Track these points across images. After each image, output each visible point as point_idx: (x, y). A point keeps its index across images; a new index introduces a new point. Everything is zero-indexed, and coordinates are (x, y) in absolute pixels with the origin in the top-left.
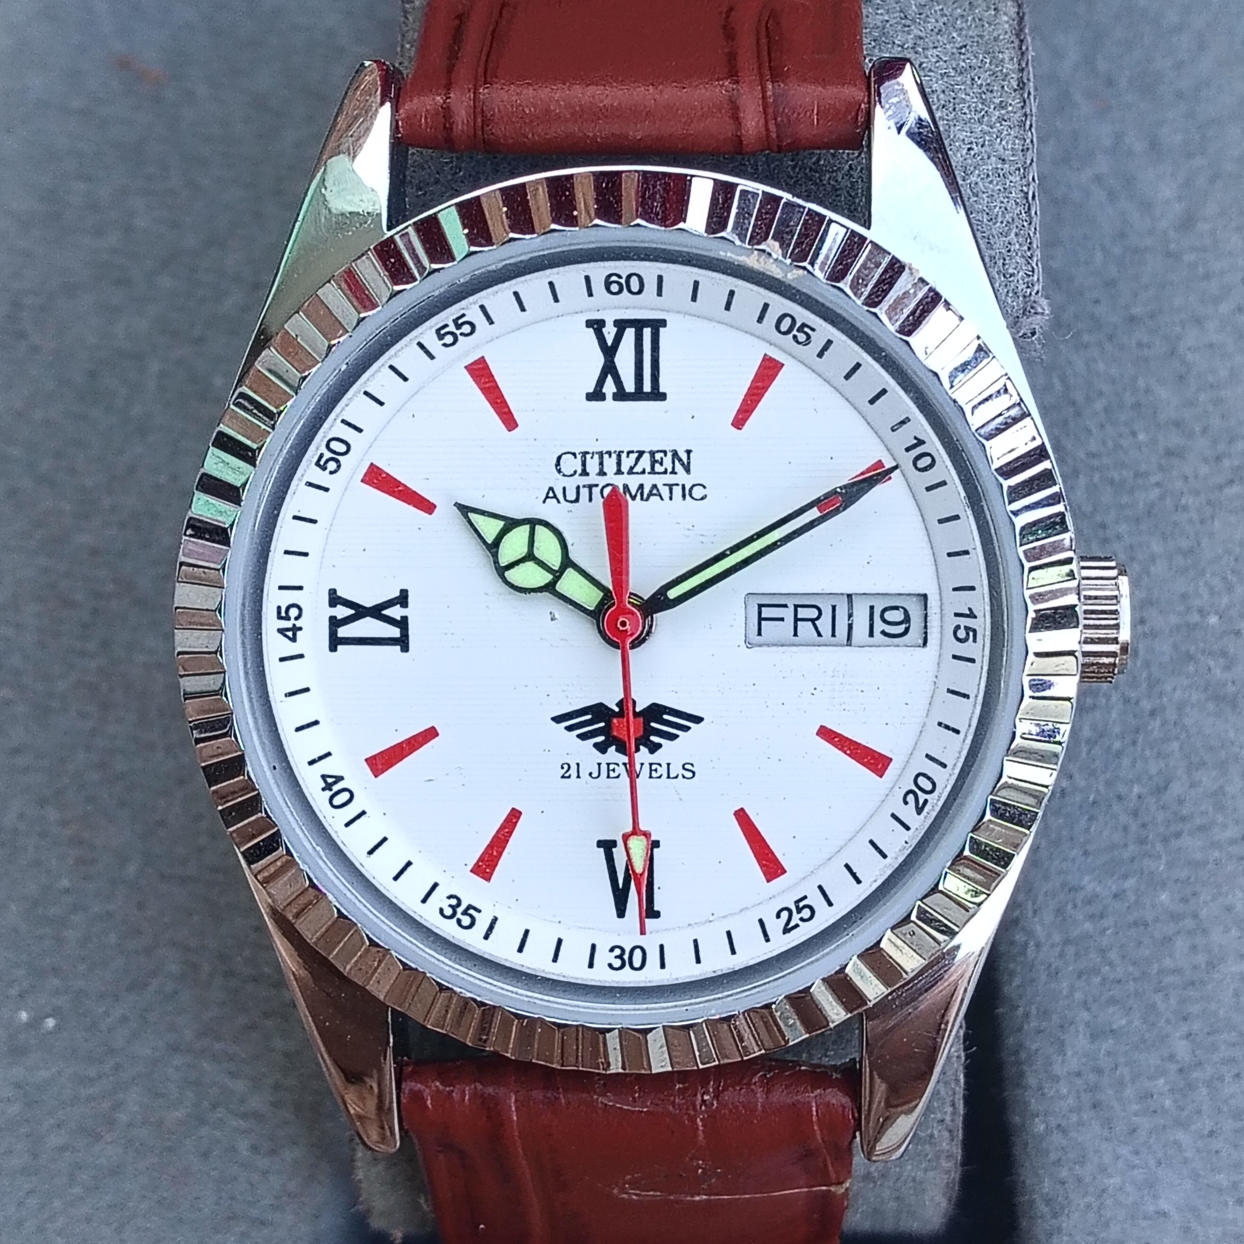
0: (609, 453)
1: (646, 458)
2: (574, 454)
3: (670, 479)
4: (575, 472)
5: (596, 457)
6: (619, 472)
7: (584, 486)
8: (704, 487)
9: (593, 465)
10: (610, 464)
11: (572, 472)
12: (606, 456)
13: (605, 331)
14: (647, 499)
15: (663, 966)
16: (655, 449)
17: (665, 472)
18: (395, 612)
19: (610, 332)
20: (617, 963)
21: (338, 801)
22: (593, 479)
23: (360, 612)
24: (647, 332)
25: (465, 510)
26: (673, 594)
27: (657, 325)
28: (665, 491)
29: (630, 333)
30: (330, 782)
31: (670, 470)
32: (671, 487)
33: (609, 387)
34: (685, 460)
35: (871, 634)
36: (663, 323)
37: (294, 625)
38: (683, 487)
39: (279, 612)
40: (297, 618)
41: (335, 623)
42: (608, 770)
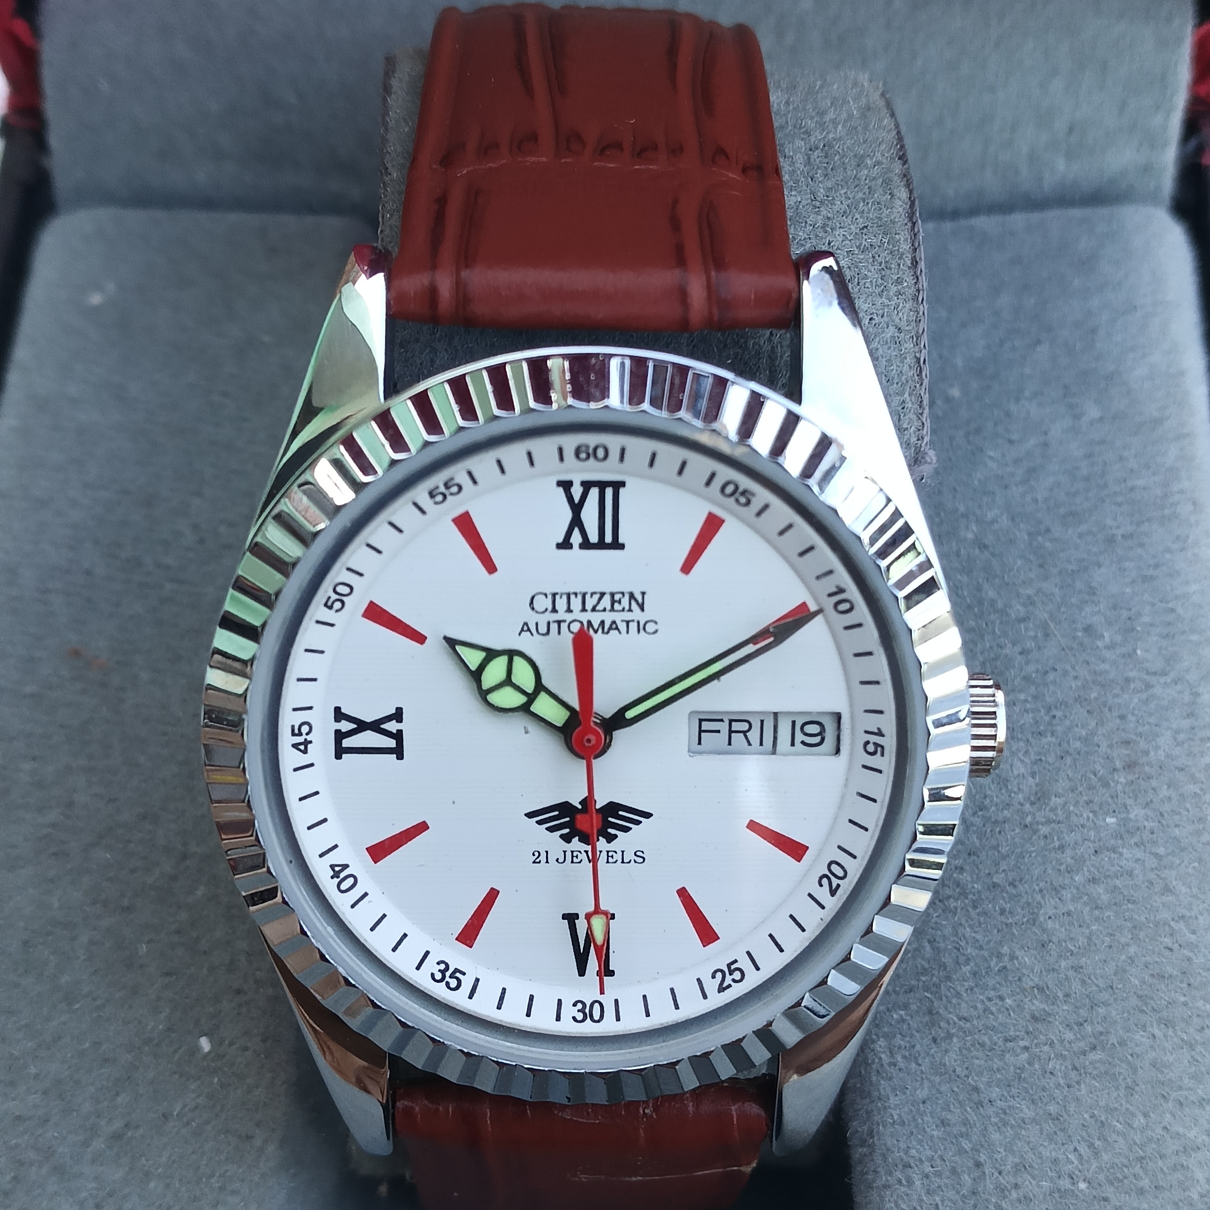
0: (576, 594)
1: (607, 599)
2: (546, 595)
3: (627, 616)
4: (546, 610)
5: (565, 597)
6: (584, 610)
7: (554, 622)
8: (656, 623)
9: (561, 604)
10: (576, 603)
11: (544, 609)
12: (572, 597)
13: (573, 490)
14: (608, 632)
15: (618, 1019)
16: (614, 590)
17: (623, 610)
18: (392, 726)
19: (577, 491)
20: (580, 1016)
21: (344, 887)
22: (561, 615)
23: (362, 726)
24: (609, 492)
25: (452, 643)
26: (630, 714)
27: (618, 485)
28: (622, 626)
29: (594, 492)
30: (337, 871)
31: (627, 608)
32: (628, 622)
33: (576, 538)
34: (640, 601)
35: (793, 744)
36: (623, 484)
37: (306, 739)
38: (638, 623)
39: (293, 730)
40: (307, 734)
41: (340, 736)
42: (573, 856)
